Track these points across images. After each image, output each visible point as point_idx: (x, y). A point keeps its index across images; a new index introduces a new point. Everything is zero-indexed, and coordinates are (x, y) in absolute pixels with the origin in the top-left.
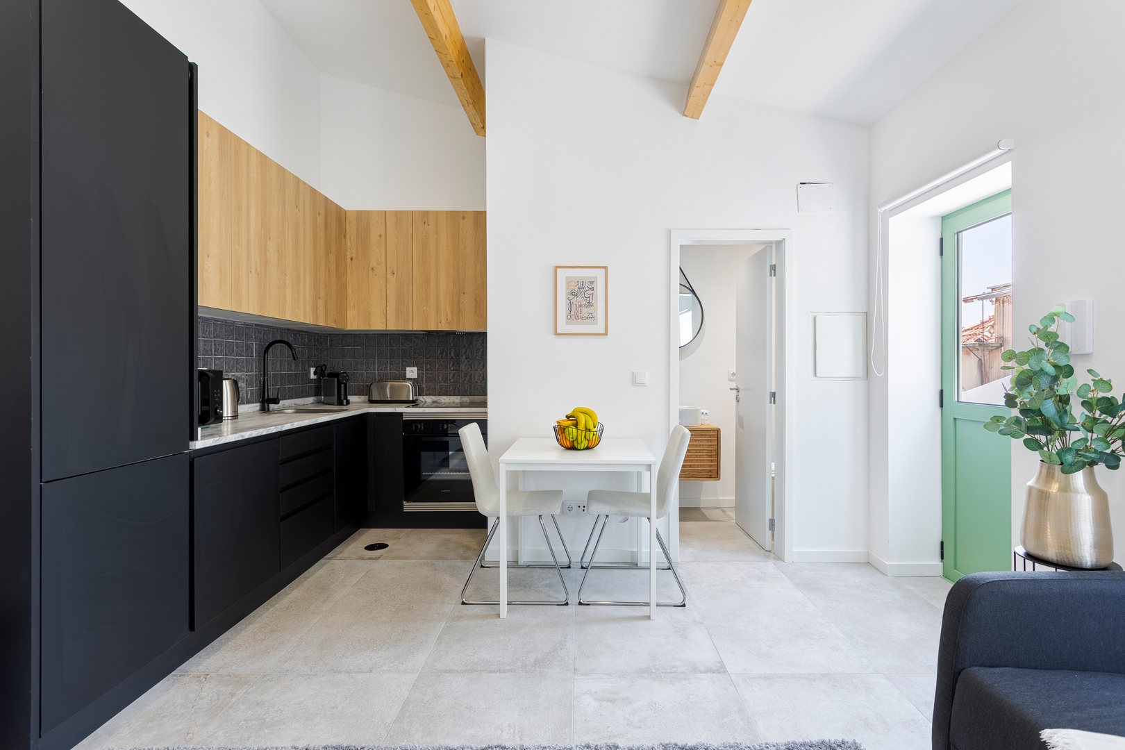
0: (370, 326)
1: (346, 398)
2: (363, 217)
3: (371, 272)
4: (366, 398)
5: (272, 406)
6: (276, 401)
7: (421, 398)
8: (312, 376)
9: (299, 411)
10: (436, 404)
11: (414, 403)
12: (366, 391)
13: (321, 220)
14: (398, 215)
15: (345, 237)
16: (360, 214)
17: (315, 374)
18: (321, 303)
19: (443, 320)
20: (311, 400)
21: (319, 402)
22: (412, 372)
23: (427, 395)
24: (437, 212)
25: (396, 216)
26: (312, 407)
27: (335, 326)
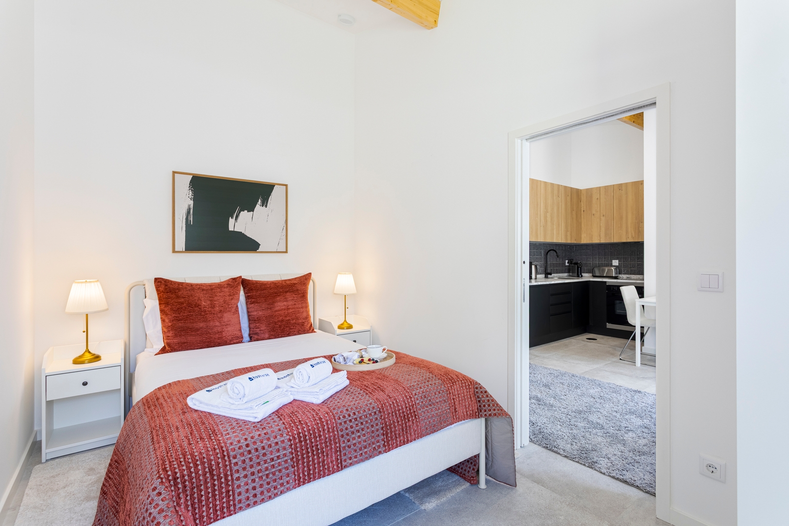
0: (592, 241)
1: (581, 274)
2: (589, 191)
3: (593, 216)
4: (591, 274)
5: (549, 276)
6: (550, 274)
7: (620, 275)
8: (567, 264)
9: (560, 278)
10: (628, 278)
11: (616, 278)
12: (591, 271)
13: (569, 198)
14: (606, 188)
15: (581, 202)
16: (587, 190)
17: (568, 263)
18: (569, 234)
19: (630, 236)
20: (566, 274)
21: (570, 276)
22: (615, 263)
23: (624, 274)
24: (626, 184)
25: (605, 188)
26: (566, 277)
27: (575, 242)
